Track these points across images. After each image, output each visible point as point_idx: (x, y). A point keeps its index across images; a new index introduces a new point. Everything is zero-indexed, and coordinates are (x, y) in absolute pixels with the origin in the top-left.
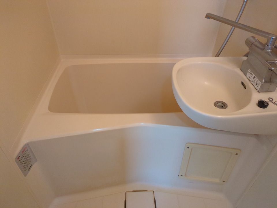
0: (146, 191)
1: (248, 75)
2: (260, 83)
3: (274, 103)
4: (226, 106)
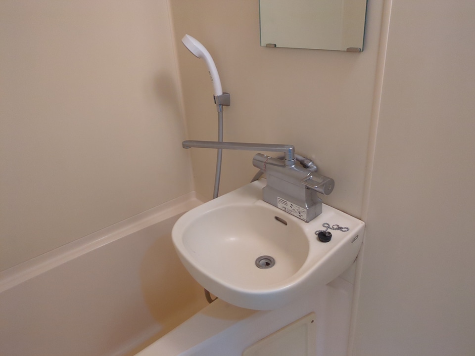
1: (280, 205)
2: (304, 210)
3: (333, 229)
4: (272, 260)
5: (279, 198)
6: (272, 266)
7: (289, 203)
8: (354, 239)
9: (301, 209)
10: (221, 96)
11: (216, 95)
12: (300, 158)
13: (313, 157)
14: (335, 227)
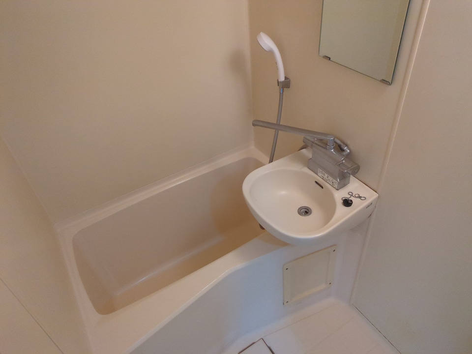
0: (254, 343)
1: (320, 174)
2: (336, 182)
3: (355, 197)
4: (310, 210)
5: (319, 170)
6: (309, 215)
7: (326, 175)
8: (368, 206)
9: (334, 180)
10: (283, 82)
11: (280, 80)
12: (339, 142)
13: (349, 142)
14: (357, 196)
